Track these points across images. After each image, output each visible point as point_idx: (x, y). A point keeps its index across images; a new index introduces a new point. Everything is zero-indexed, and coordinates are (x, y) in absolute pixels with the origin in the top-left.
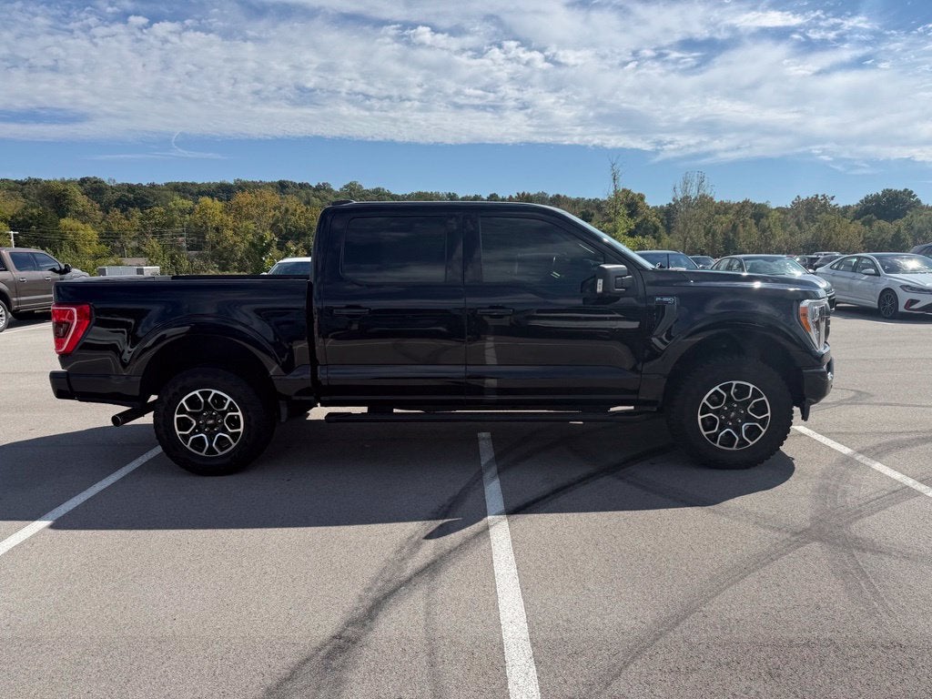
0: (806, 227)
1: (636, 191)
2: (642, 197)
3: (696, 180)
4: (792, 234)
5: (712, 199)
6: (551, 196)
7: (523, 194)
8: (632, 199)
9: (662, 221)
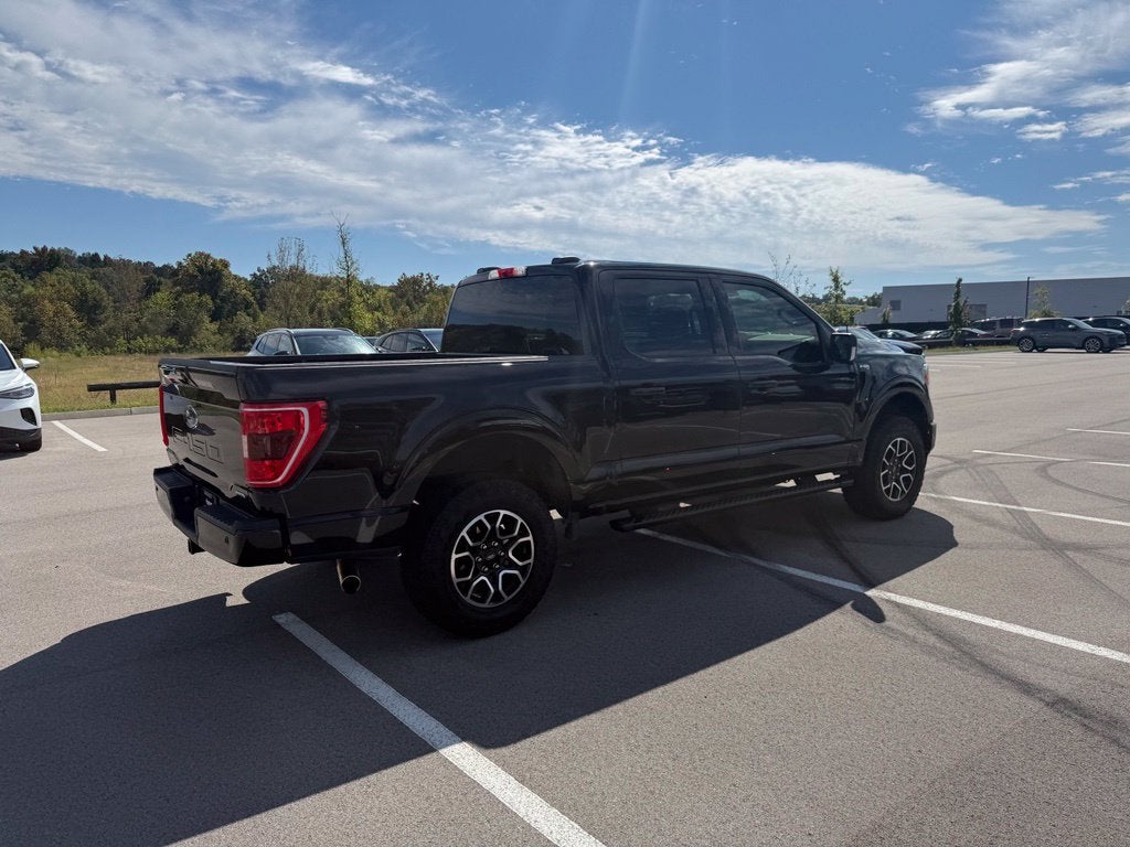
0: (416, 307)
1: (217, 256)
2: (226, 265)
3: (294, 250)
4: (404, 314)
5: (304, 270)
6: (79, 254)
7: (44, 249)
8: (213, 265)
9: (253, 294)
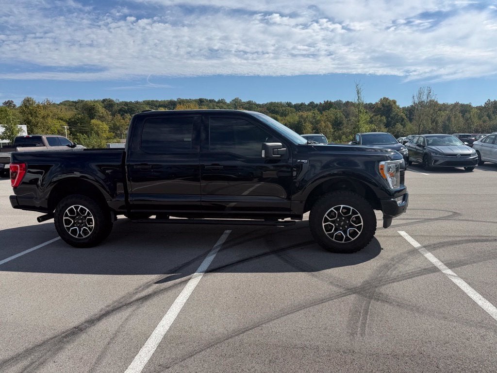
0: (493, 117)
1: (391, 99)
2: (395, 102)
3: (426, 92)
4: (484, 122)
5: (437, 102)
6: (344, 102)
7: (328, 101)
8: (389, 103)
9: (406, 115)
